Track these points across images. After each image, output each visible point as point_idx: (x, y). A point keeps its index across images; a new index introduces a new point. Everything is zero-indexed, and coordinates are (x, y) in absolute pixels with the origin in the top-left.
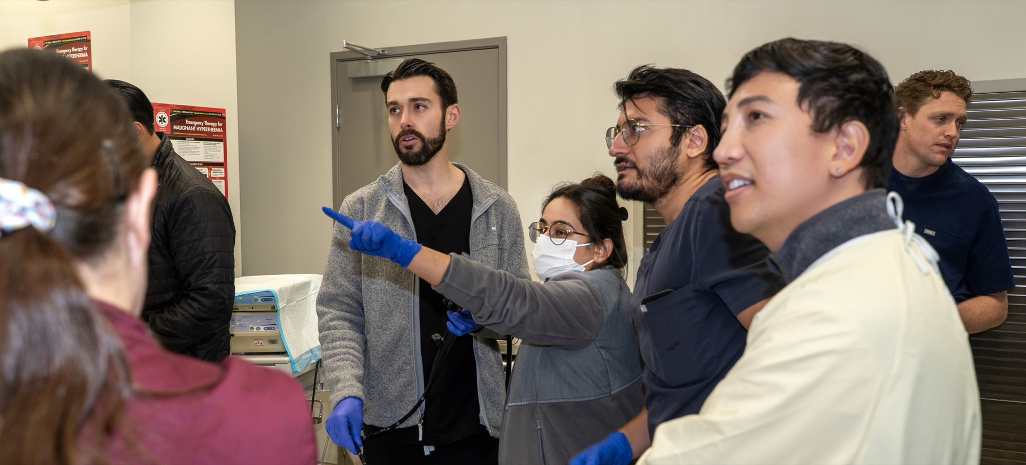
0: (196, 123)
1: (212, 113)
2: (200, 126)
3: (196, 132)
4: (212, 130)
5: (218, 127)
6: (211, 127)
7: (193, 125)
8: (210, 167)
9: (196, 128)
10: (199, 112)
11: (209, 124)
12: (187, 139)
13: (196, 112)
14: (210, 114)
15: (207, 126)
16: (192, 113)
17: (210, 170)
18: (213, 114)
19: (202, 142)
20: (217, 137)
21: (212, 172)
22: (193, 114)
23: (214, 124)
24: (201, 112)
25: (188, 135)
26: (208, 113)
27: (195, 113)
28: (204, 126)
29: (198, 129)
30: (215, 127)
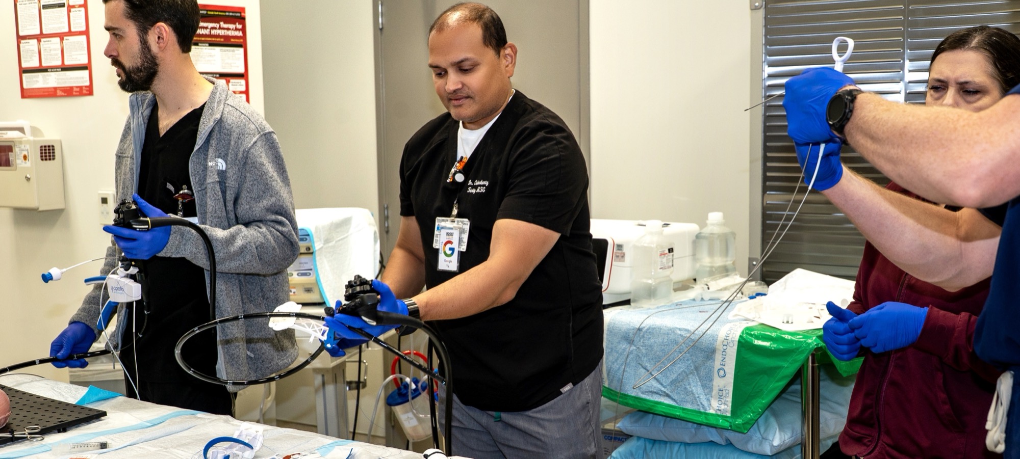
0: (210, 25)
1: (229, 12)
2: (215, 28)
3: (210, 36)
4: (230, 33)
5: (236, 29)
6: (228, 29)
7: (206, 28)
8: (228, 78)
9: (210, 32)
10: (214, 11)
11: (226, 26)
12: (200, 44)
13: (211, 11)
14: (227, 14)
15: (224, 29)
16: (205, 12)
17: (228, 82)
18: (231, 14)
19: (218, 49)
20: (236, 42)
21: (230, 84)
22: (207, 14)
23: (231, 26)
24: (216, 11)
25: (201, 40)
26: (225, 12)
27: (209, 13)
28: (220, 28)
29: (213, 32)
30: (233, 29)
